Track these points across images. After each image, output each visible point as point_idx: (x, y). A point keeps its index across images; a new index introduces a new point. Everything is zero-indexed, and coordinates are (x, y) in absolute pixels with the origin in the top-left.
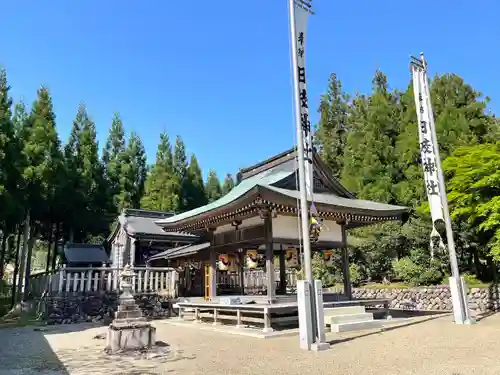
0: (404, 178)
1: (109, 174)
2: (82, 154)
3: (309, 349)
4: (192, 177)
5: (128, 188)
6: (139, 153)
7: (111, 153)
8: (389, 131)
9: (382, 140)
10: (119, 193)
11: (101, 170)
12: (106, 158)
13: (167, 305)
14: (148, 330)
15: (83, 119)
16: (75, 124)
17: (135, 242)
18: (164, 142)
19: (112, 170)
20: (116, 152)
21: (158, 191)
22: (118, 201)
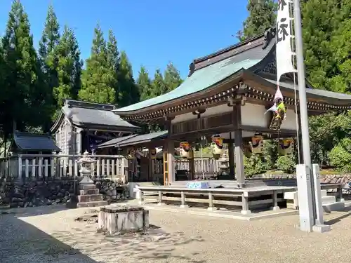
0: (338, 72)
1: (47, 67)
2: (20, 45)
3: (312, 231)
4: (125, 72)
5: (66, 81)
6: (73, 47)
7: (47, 47)
8: (323, 27)
9: (318, 36)
10: (58, 86)
11: (39, 63)
12: (43, 51)
13: (120, 190)
14: (141, 212)
15: (18, 10)
16: (11, 16)
17: (81, 132)
18: (99, 37)
19: (50, 63)
20: (51, 45)
21: (95, 85)
22: (58, 93)
